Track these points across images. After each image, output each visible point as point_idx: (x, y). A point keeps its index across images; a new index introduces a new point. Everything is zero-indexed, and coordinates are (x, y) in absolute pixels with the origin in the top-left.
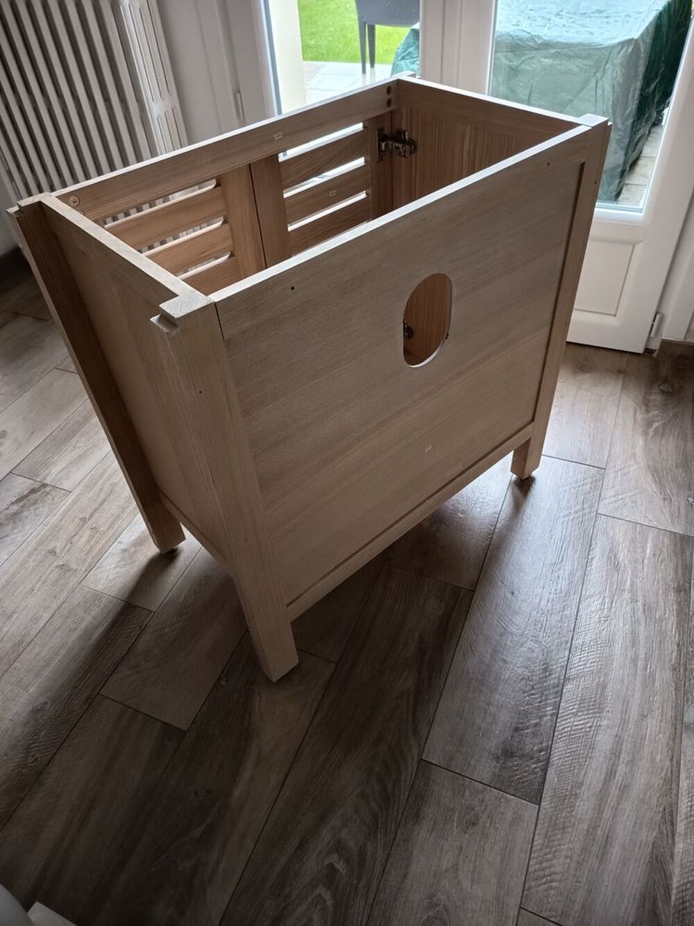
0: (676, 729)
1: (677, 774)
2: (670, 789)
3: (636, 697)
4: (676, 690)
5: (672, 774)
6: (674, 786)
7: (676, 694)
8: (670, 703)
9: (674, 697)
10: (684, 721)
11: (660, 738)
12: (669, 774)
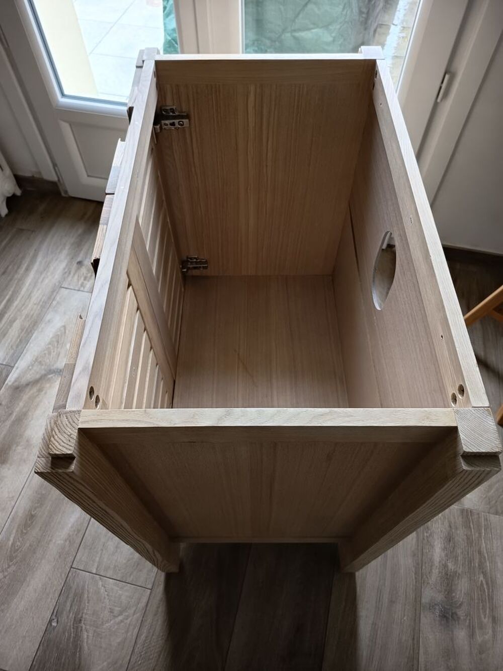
0: (416, 610)
1: (417, 651)
2: (413, 665)
3: (386, 585)
4: (415, 574)
5: (414, 652)
6: (415, 662)
7: (416, 578)
8: (411, 586)
9: (414, 581)
10: (422, 602)
11: (404, 620)
12: (411, 652)
